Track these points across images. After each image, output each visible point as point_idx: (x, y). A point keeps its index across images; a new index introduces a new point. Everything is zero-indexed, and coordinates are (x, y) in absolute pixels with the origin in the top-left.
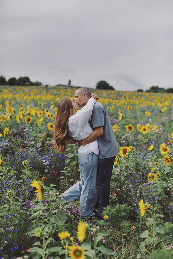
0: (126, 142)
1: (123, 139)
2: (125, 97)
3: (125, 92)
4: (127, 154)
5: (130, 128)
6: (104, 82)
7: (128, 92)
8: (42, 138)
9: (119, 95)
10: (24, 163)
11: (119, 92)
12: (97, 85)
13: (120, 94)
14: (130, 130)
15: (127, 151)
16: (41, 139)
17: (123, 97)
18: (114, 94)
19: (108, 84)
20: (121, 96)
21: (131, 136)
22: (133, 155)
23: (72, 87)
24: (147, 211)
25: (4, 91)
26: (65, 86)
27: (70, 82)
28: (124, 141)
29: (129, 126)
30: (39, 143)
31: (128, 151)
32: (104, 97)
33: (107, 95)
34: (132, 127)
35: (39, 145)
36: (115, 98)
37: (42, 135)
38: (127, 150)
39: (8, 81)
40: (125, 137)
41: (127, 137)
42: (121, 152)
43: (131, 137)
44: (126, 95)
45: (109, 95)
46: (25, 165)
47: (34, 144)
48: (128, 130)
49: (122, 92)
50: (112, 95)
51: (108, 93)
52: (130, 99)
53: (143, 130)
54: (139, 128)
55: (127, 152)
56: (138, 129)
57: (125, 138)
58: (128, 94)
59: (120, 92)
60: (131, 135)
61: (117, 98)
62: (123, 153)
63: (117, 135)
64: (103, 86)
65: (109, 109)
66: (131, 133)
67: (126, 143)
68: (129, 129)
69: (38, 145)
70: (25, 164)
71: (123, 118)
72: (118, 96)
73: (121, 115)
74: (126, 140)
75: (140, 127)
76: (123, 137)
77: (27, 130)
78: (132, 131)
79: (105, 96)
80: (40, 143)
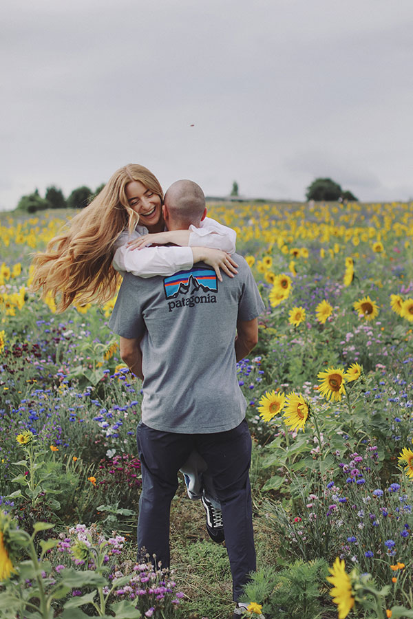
0: (356, 350)
1: (347, 340)
2: (381, 219)
3: (383, 205)
4: (342, 389)
5: (368, 308)
6: (328, 181)
7: (390, 204)
8: (105, 355)
9: (367, 214)
10: (23, 439)
11: (364, 207)
12: (308, 192)
13: (369, 210)
14: (367, 312)
15: (341, 381)
16: (103, 357)
17: (375, 219)
18: (353, 211)
19: (339, 188)
20: (368, 216)
21: (370, 330)
22: (363, 391)
23: (241, 201)
24: (357, 599)
25: (51, 224)
26: (223, 200)
27: (236, 188)
28: (352, 348)
29: (364, 301)
30: (97, 368)
31: (343, 382)
32: (324, 222)
33: (332, 215)
34: (373, 303)
35: (98, 375)
36: (352, 222)
37: (106, 347)
38: (340, 378)
39: (71, 197)
40: (352, 336)
41: (357, 335)
42: (326, 386)
43: (371, 333)
44: (384, 213)
45: (335, 217)
46: (25, 444)
47: (85, 372)
48: (361, 314)
49: (375, 204)
50: (347, 214)
51: (335, 210)
52: (393, 222)
53: (408, 311)
54: (396, 304)
55: (341, 385)
56: (395, 308)
57: (354, 338)
58: (389, 209)
59: (370, 204)
60: (370, 328)
61: (359, 223)
62: (329, 386)
63: (333, 331)
64: (325, 192)
65: (325, 254)
66: (371, 323)
67: (358, 353)
68: (364, 312)
69: (95, 376)
70: (25, 442)
71: (355, 279)
72: (362, 218)
73: (350, 270)
74: (358, 344)
75: (399, 302)
76: (349, 335)
77: (71, 332)
78: (373, 316)
79: (327, 220)
80: (100, 370)
